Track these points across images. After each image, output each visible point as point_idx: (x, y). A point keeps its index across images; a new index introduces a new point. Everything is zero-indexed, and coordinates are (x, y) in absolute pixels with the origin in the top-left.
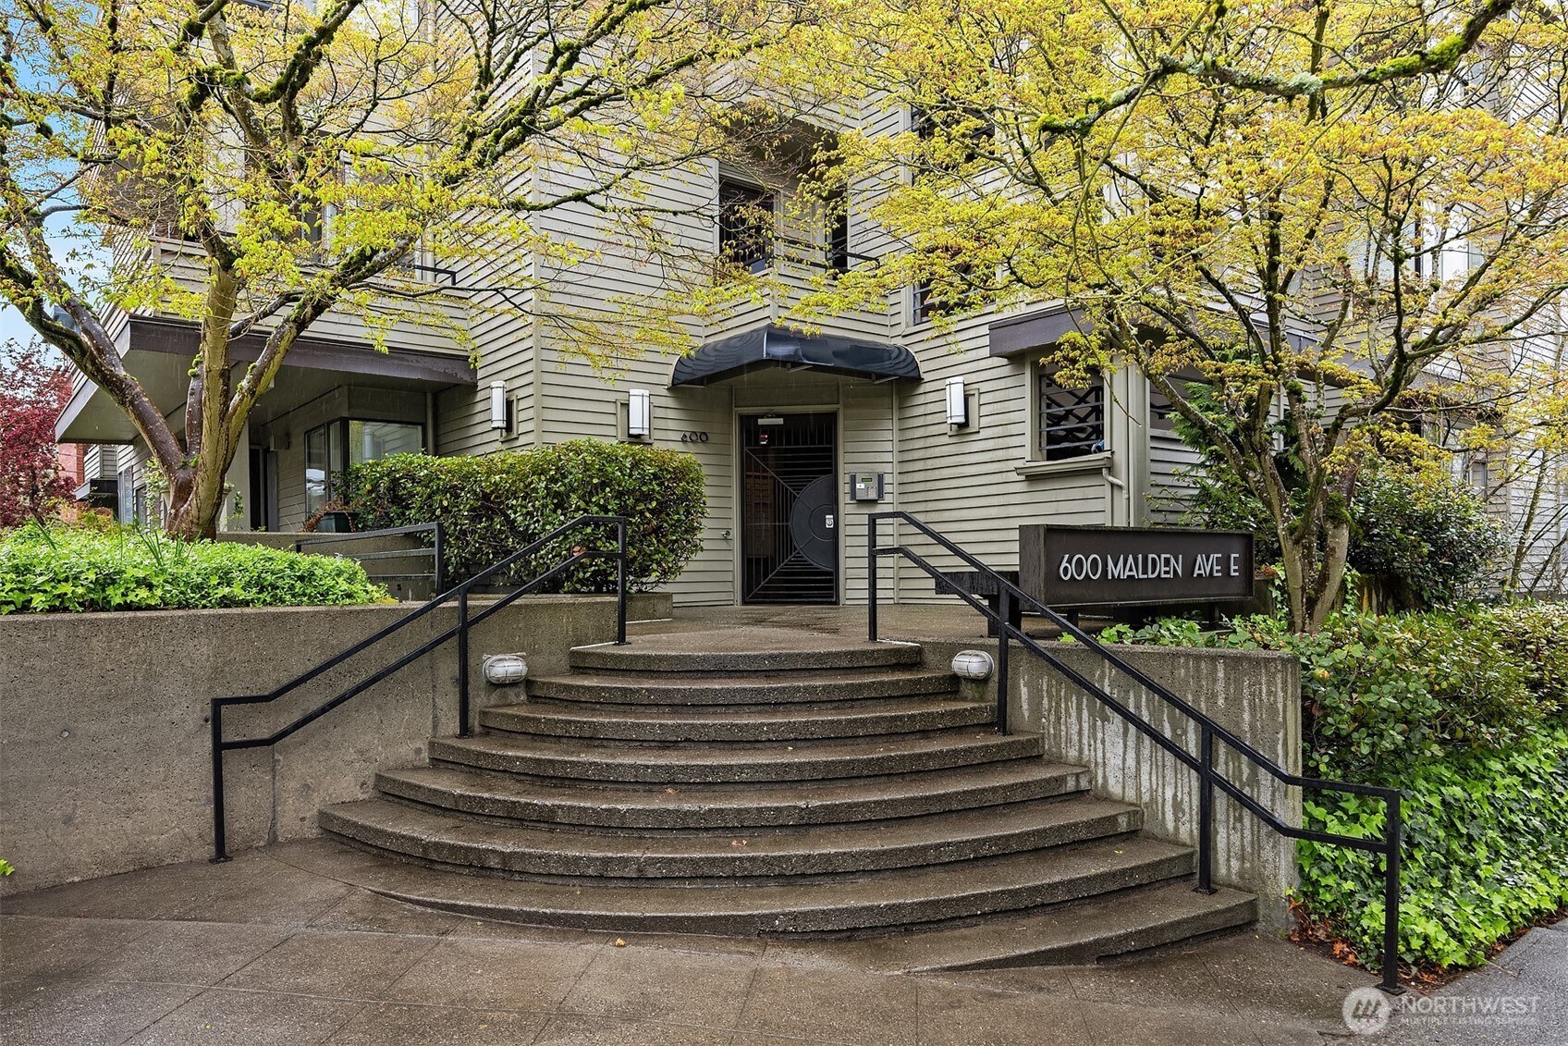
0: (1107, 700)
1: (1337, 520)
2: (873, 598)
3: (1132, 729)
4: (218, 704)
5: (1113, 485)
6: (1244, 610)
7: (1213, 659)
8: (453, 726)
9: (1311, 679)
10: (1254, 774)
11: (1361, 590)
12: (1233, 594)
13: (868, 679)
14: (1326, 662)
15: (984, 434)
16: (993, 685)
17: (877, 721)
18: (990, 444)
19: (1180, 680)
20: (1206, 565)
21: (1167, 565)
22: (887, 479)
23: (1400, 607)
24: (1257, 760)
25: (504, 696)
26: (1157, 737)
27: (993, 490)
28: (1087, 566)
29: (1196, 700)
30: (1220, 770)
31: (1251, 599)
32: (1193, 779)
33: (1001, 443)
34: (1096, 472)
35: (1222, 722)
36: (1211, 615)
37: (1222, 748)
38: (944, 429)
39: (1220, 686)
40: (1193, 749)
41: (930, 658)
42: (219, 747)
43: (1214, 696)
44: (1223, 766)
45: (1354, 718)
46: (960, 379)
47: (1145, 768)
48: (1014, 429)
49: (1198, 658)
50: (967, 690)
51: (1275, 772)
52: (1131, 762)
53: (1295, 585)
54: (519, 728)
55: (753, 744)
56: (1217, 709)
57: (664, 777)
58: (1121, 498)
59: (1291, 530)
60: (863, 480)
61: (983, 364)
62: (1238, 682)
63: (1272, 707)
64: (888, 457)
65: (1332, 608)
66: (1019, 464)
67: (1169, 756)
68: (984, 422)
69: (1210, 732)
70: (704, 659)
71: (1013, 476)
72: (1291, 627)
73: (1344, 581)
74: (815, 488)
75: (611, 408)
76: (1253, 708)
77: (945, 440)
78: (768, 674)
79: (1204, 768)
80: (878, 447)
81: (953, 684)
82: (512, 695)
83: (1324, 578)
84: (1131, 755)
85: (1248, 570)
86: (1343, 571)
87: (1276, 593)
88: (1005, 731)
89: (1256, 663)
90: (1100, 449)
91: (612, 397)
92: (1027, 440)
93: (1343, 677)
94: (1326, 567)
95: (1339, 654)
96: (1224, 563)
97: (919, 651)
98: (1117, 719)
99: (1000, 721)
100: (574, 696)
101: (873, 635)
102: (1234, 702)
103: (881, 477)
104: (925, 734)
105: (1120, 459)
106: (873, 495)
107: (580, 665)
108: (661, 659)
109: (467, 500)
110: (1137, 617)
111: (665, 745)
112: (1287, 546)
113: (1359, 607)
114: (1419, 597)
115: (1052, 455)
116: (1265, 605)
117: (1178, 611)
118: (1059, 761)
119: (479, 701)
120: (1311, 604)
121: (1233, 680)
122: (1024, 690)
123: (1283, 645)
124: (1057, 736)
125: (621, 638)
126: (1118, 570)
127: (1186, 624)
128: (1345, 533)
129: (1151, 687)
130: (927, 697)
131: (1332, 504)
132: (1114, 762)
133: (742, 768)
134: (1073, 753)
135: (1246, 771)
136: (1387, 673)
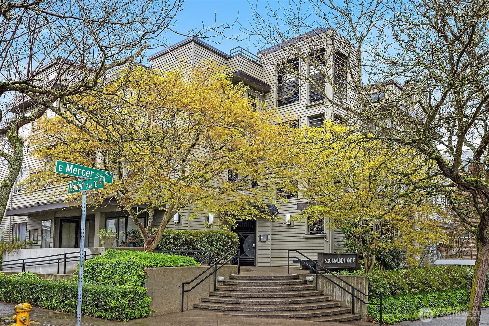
0: (336, 284)
1: (373, 254)
2: (289, 265)
3: (340, 288)
4: (183, 284)
5: (326, 241)
6: (356, 269)
7: (354, 277)
8: (212, 289)
9: (369, 281)
10: (361, 295)
11: (378, 266)
12: (354, 266)
13: (292, 281)
14: (371, 278)
15: (294, 227)
16: (314, 282)
17: (296, 288)
18: (296, 230)
19: (349, 281)
20: (349, 260)
21: (342, 261)
22: (269, 236)
23: (387, 269)
24: (361, 292)
25: (220, 284)
26: (345, 290)
27: (297, 240)
28: (329, 261)
29: (351, 283)
30: (355, 295)
31: (357, 267)
32: (351, 297)
33: (299, 229)
34: (323, 238)
35: (356, 287)
36: (349, 270)
37: (356, 291)
38: (284, 225)
39: (355, 281)
40: (351, 291)
41: (300, 277)
42: (183, 291)
43: (354, 283)
44: (356, 294)
45: (376, 287)
46: (289, 214)
47: (343, 295)
48: (302, 227)
49: (352, 277)
50: (308, 283)
51: (364, 294)
52: (340, 294)
53: (366, 265)
54: (227, 289)
55: (275, 291)
56: (355, 285)
57: (263, 297)
58: (328, 244)
59: (365, 256)
60: (263, 236)
61: (295, 211)
62: (358, 281)
63: (363, 284)
64: (269, 231)
65: (373, 269)
66: (304, 235)
67: (347, 293)
68: (295, 224)
69: (354, 289)
70: (261, 277)
71: (303, 237)
72: (365, 272)
73: (375, 264)
74: (250, 237)
75: (204, 218)
76: (360, 285)
77: (284, 228)
78: (273, 280)
79: (353, 295)
80: (267, 228)
81: (306, 282)
82: (221, 283)
83: (371, 264)
84: (340, 293)
85: (356, 261)
86: (375, 262)
87: (362, 266)
88: (317, 290)
89: (361, 278)
90: (323, 233)
91: (204, 215)
92: (306, 229)
93: (374, 280)
94: (371, 262)
95: (374, 276)
96: (352, 260)
97: (298, 276)
98: (338, 287)
99: (316, 288)
100: (236, 284)
101: (289, 273)
102: (357, 284)
103: (267, 235)
104: (303, 290)
105: (328, 235)
106: (265, 240)
107: (232, 278)
108: (252, 277)
109: (181, 241)
110: (337, 270)
111: (259, 292)
112: (365, 258)
113: (378, 269)
114: (391, 267)
115: (311, 233)
116: (360, 268)
117: (343, 269)
118: (327, 295)
119: (217, 285)
120: (369, 268)
121: (357, 280)
122: (320, 283)
123: (364, 275)
124: (327, 291)
125: (239, 273)
126: (334, 261)
127: (346, 272)
128: (374, 256)
129: (344, 281)
130: (301, 284)
131: (372, 251)
132: (337, 295)
133: (276, 295)
134: (329, 294)
135: (359, 295)
136: (381, 280)
